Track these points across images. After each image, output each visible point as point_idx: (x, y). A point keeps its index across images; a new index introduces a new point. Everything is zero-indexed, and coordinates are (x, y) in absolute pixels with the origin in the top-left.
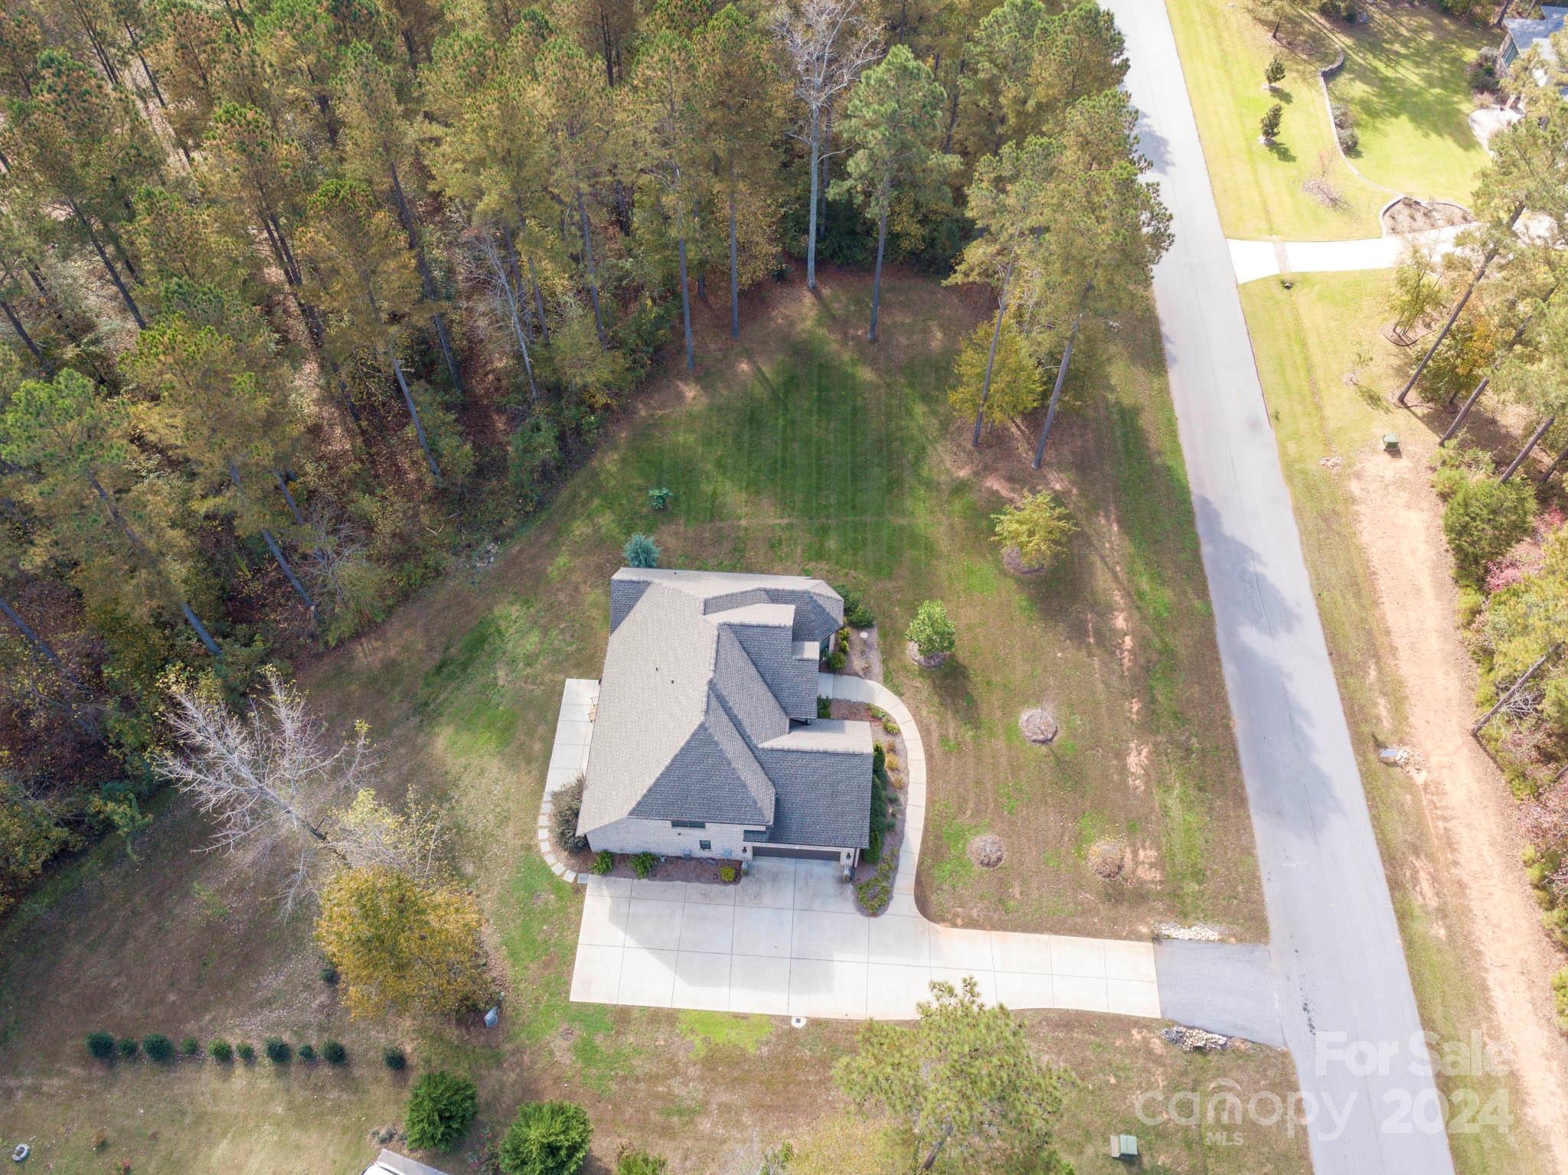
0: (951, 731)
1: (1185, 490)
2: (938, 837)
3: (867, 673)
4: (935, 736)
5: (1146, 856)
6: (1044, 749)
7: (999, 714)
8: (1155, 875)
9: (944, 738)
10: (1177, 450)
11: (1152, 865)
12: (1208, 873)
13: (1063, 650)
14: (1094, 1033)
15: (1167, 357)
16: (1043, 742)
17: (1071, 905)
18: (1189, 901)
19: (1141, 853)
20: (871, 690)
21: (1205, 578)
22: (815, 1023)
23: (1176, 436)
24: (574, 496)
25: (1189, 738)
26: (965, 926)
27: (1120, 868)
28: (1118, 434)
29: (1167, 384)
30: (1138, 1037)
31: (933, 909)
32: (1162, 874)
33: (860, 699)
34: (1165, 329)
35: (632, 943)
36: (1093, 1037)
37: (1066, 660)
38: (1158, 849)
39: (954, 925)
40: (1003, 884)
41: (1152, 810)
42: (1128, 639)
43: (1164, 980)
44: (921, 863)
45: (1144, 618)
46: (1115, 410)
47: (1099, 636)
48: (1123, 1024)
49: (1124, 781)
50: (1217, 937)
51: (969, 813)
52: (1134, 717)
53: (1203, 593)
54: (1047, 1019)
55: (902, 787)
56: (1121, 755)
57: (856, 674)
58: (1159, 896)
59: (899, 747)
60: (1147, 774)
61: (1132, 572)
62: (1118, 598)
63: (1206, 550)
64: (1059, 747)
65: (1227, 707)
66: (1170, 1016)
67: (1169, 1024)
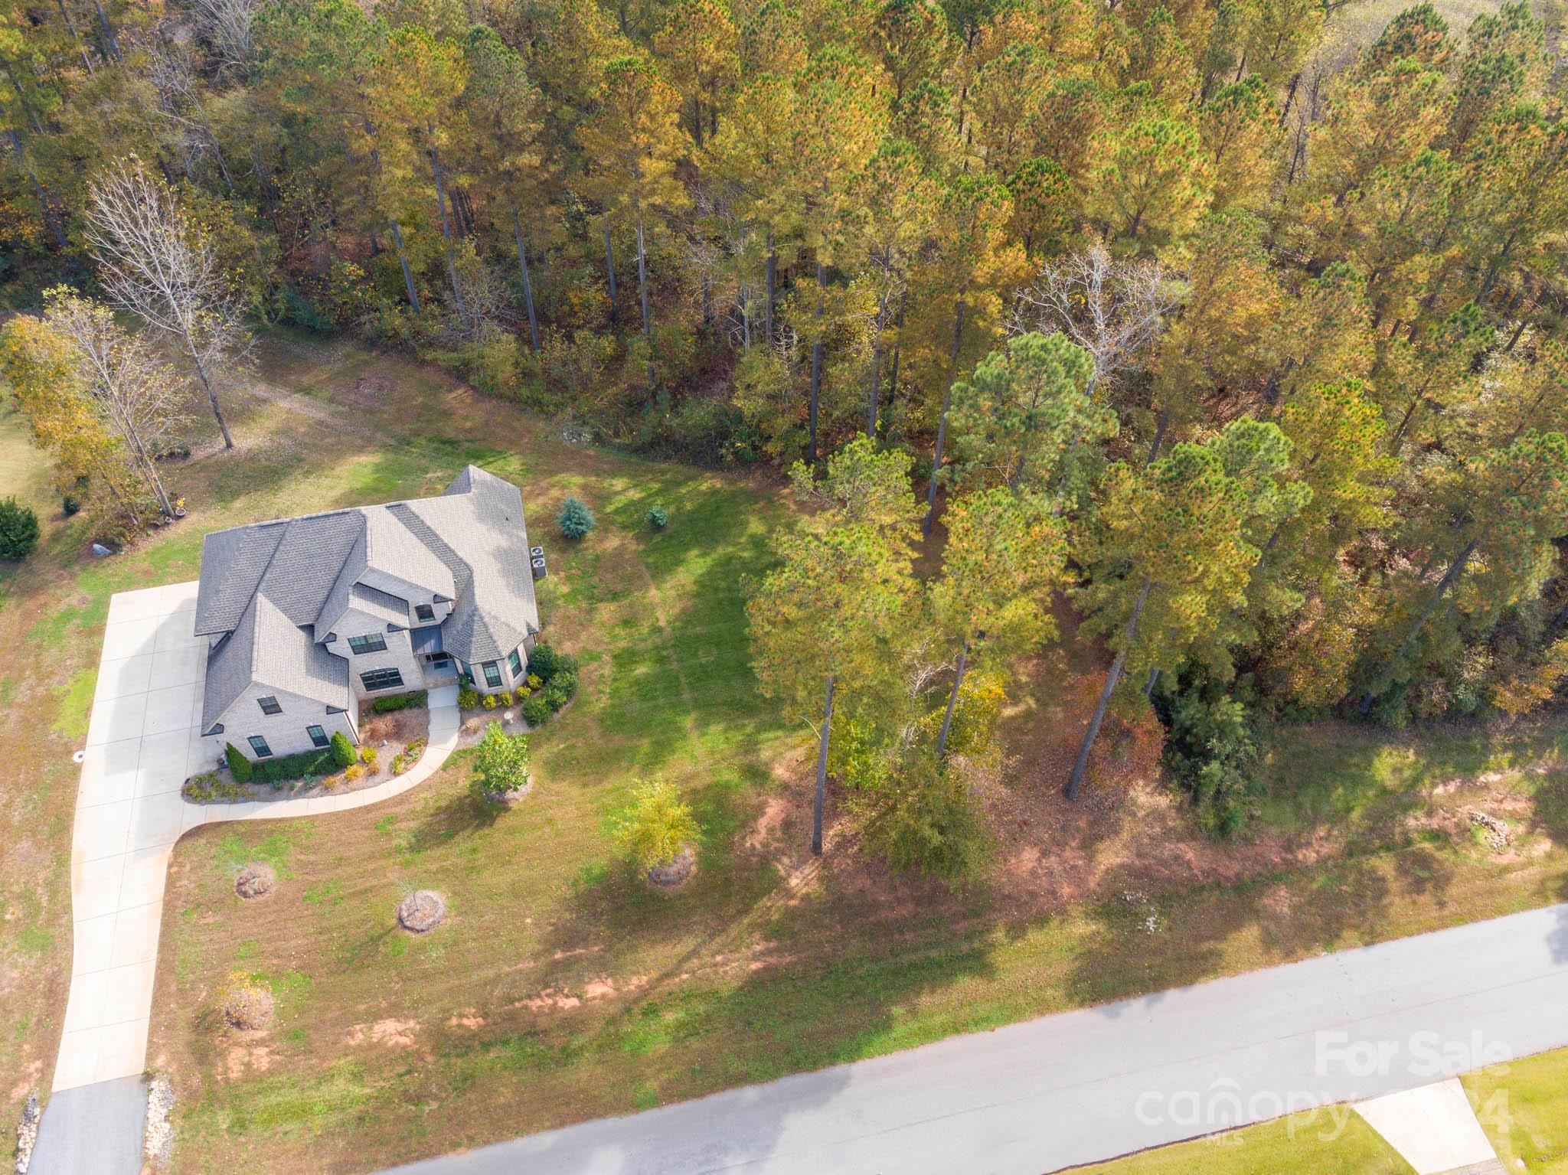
0: (403, 825)
1: (854, 1054)
2: (272, 832)
3: (466, 732)
4: (398, 810)
5: (260, 1057)
6: (394, 921)
7: (434, 867)
8: (236, 1072)
9: (393, 820)
10: (927, 1035)
11: (248, 1065)
12: (242, 1139)
13: (535, 924)
14: (39, 1021)
15: (1116, 1005)
16: (401, 920)
17: (191, 977)
18: (205, 1118)
19: (263, 1051)
20: (444, 740)
21: (701, 1095)
22: (77, 769)
23: (957, 1031)
24: (663, 472)
25: (436, 1098)
26: (169, 876)
27: (238, 1024)
28: (934, 954)
29: (1058, 1009)
30: (32, 1068)
31: (188, 843)
32: (237, 1079)
33: (432, 733)
34: (1173, 996)
35: (161, 621)
36: (34, 1020)
37: (522, 929)
38: (271, 1072)
39: (170, 866)
40: (217, 904)
41: (323, 1059)
42: (573, 1002)
43: (97, 1092)
44: (239, 822)
45: (613, 1021)
46: (976, 945)
47: (566, 965)
48: (48, 1051)
49: (358, 1018)
50: (151, 1152)
51: (302, 857)
52: (454, 1021)
53: (671, 1094)
54: (60, 972)
55: (327, 790)
56: (394, 1011)
57: (462, 723)
58: (209, 1078)
59: (377, 779)
60: (372, 1046)
61: (687, 997)
62: (636, 982)
63: (750, 1093)
64: (395, 937)
65: (487, 1143)
66: (53, 1102)
67: (43, 1102)
